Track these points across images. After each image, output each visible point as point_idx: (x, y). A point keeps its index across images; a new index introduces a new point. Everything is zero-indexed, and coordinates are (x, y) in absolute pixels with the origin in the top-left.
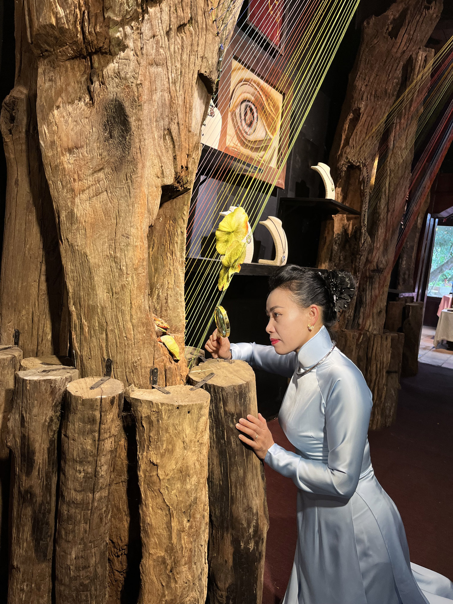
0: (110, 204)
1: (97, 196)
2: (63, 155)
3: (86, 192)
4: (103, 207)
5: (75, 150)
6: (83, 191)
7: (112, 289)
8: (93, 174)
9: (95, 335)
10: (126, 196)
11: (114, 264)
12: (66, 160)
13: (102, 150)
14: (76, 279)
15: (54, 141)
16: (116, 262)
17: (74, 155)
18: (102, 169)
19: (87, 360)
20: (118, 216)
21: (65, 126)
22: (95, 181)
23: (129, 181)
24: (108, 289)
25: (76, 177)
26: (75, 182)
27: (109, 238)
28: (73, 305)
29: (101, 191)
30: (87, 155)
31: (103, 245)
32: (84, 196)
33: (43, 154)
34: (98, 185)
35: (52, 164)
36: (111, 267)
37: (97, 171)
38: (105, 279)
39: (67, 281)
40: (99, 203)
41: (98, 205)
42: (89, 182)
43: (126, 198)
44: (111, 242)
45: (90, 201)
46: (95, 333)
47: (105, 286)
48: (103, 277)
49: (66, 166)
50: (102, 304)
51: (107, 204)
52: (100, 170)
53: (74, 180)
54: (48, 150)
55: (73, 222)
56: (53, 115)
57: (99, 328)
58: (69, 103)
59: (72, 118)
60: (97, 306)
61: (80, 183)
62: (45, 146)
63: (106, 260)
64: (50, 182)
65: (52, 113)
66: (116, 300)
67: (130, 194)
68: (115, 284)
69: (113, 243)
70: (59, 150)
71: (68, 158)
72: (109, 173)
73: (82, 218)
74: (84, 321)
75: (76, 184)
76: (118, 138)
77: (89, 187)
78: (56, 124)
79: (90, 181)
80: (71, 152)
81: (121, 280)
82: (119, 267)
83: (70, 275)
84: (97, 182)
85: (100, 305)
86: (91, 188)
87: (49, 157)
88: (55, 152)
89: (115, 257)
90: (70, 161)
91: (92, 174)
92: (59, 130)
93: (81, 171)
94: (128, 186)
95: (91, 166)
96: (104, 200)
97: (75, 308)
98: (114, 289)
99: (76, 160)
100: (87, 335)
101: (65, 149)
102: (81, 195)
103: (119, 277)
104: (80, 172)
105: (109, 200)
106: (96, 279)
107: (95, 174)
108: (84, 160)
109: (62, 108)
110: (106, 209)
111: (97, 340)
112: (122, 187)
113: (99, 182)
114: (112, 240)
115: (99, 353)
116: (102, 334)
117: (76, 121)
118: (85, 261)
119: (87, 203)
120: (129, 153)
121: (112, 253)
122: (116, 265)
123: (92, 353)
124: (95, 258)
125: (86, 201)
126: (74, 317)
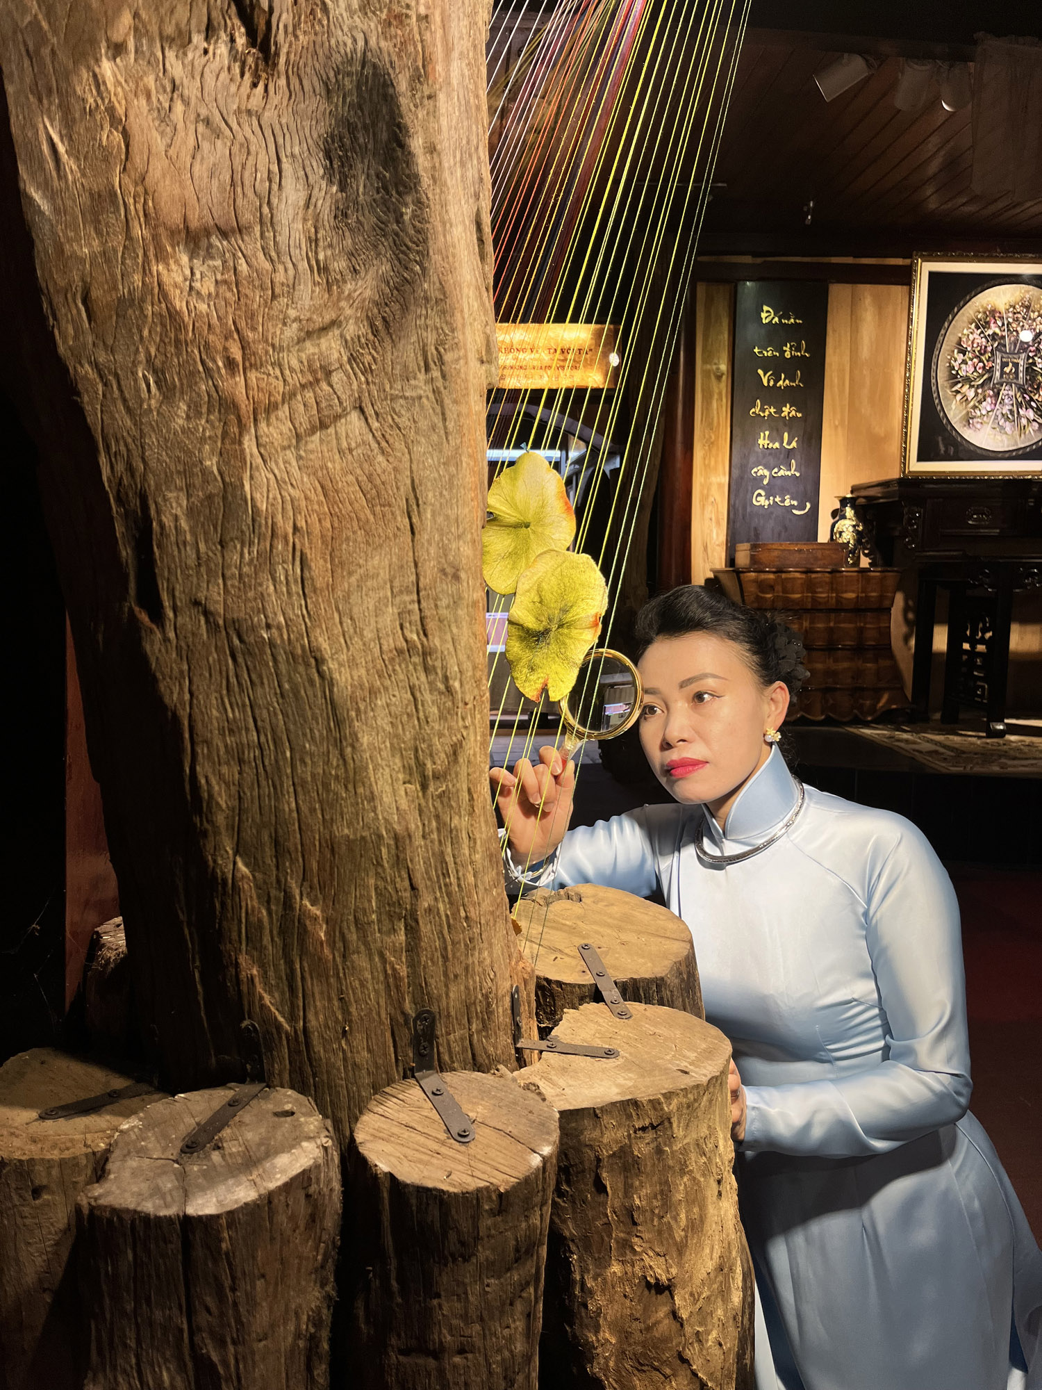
0: (380, 458)
1: (323, 426)
2: (161, 256)
3: (280, 413)
4: (359, 471)
5: (215, 240)
6: (271, 408)
7: (421, 765)
8: (300, 341)
9: (366, 944)
10: (434, 428)
11: (423, 677)
12: (179, 279)
13: (329, 253)
14: (249, 755)
15: (113, 194)
16: (427, 670)
17: (211, 263)
18: (334, 323)
19: (325, 1042)
20: (414, 504)
21: (162, 134)
22: (313, 372)
23: (436, 373)
24: (407, 769)
25: (236, 353)
26: (233, 375)
27: (397, 583)
28: (236, 852)
29: (339, 410)
30: (267, 266)
31: (378, 612)
32: (276, 430)
33: (44, 246)
34: (324, 386)
35: (96, 293)
36: (412, 689)
37: (313, 332)
38: (397, 736)
39: (203, 770)
40: (337, 457)
41: (335, 465)
42: (287, 372)
43: (435, 438)
44: (407, 598)
45: (297, 448)
46: (363, 938)
47: (398, 760)
48: (388, 728)
49: (180, 304)
50: (396, 826)
51: (369, 459)
52: (324, 329)
53: (230, 364)
54: (76, 230)
55: (234, 533)
56: (98, 82)
57: (379, 914)
58: (166, 40)
59: (186, 103)
60: (380, 837)
61: (253, 376)
62: (56, 210)
63: (397, 667)
64: (87, 370)
65: (89, 68)
66: (438, 804)
67: (444, 420)
68: (430, 746)
69: (413, 601)
70: (138, 231)
71: (188, 272)
72: (363, 340)
73: (280, 516)
74: (306, 903)
75: (240, 379)
76: (372, 210)
77: (293, 395)
78: (115, 121)
79: (292, 370)
80: (197, 246)
81: (450, 728)
82: (441, 686)
83: (218, 741)
84: (320, 375)
85: (388, 831)
86: (299, 397)
87: (82, 261)
88: (118, 241)
89: (426, 653)
90: (197, 285)
91: (298, 342)
92: (135, 148)
93: (254, 329)
94: (436, 391)
95: (292, 313)
96: (358, 446)
97: (247, 865)
98: (429, 765)
99: (225, 282)
100: (327, 951)
101: (173, 233)
102: (263, 425)
103: (442, 717)
104: (250, 335)
105: (374, 445)
106: (365, 740)
107: (308, 344)
108: (262, 288)
109: (132, 56)
110: (370, 478)
111: (371, 959)
112: (414, 394)
113: (328, 374)
114: (409, 592)
115: (382, 1002)
116: (394, 930)
117: (207, 122)
118: (312, 682)
119: (290, 455)
120: (423, 269)
121: (415, 637)
122: (432, 677)
123: (353, 1010)
124: (352, 663)
125: (284, 448)
126: (250, 899)
